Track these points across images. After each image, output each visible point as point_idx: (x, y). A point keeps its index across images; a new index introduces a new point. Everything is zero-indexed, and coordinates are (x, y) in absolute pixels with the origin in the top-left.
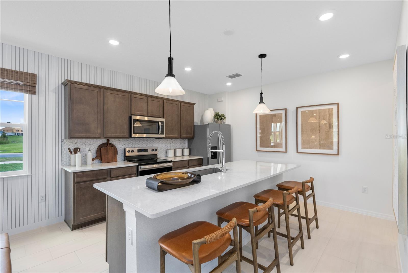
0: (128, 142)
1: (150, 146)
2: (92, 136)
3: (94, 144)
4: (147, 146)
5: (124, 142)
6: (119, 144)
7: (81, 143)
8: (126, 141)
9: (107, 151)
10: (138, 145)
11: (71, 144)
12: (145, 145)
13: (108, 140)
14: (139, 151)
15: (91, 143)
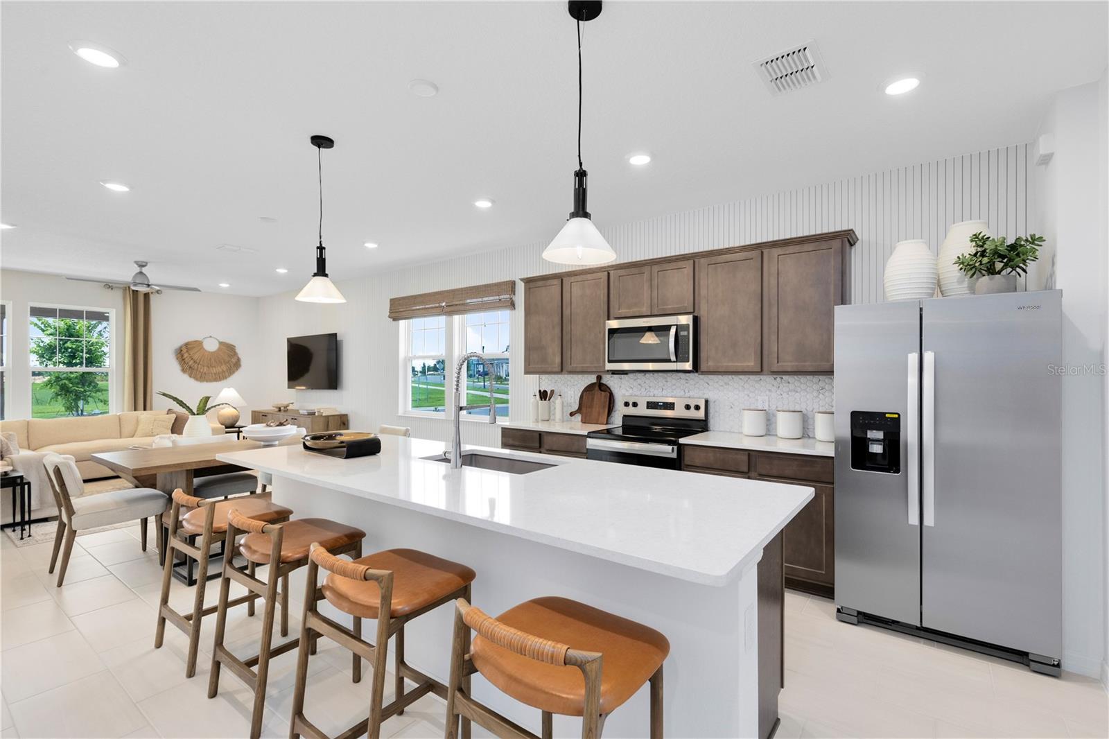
0: (639, 381)
1: (696, 395)
2: (549, 370)
3: (579, 385)
4: (687, 395)
5: (632, 381)
6: (620, 387)
7: (562, 382)
8: (635, 380)
9: (593, 399)
10: (663, 389)
11: (550, 382)
12: (682, 393)
13: (599, 378)
14: (651, 405)
15: (576, 383)
